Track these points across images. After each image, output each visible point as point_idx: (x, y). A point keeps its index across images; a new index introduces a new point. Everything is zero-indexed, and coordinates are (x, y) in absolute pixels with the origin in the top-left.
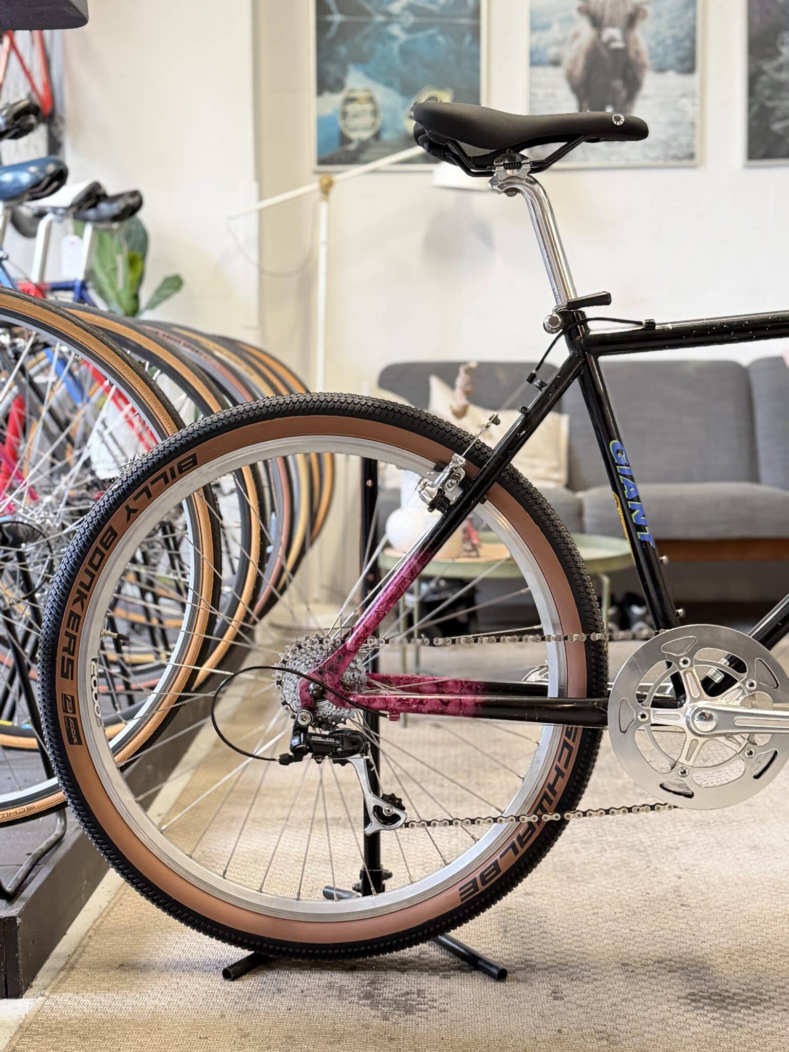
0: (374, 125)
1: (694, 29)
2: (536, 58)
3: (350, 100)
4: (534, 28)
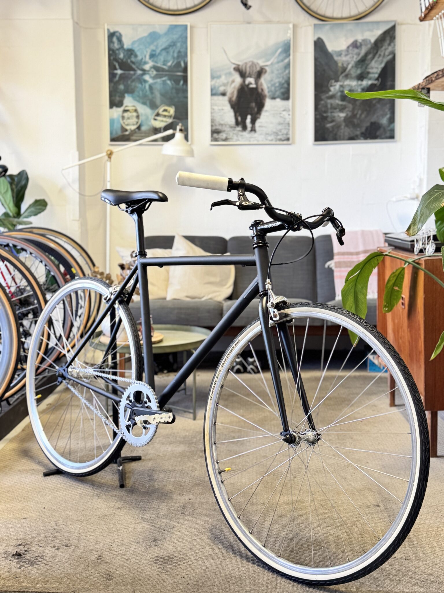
0: (137, 122)
1: (289, 78)
2: (214, 92)
3: (125, 111)
4: (213, 77)
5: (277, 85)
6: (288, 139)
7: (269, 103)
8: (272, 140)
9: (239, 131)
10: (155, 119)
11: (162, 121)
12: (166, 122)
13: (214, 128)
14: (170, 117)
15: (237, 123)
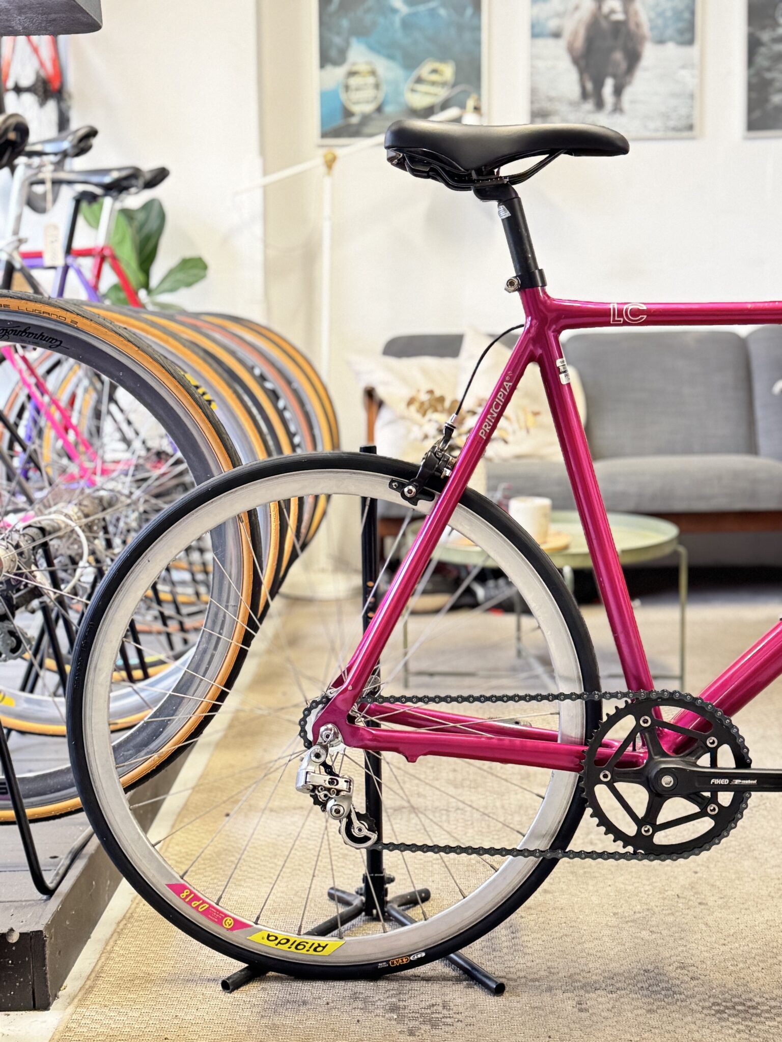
0: (376, 98)
2: (537, 30)
3: (352, 74)
5: (669, 14)
6: (690, 128)
7: (650, 54)
8: (656, 130)
9: (589, 112)
10: (413, 91)
11: (427, 93)
12: (435, 95)
13: (537, 106)
14: (444, 84)
15: (585, 95)
